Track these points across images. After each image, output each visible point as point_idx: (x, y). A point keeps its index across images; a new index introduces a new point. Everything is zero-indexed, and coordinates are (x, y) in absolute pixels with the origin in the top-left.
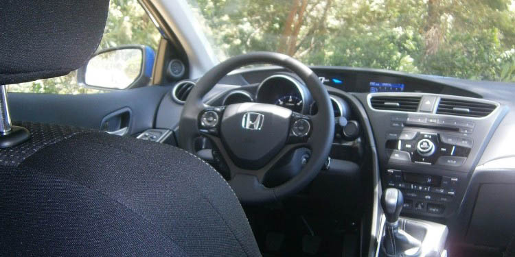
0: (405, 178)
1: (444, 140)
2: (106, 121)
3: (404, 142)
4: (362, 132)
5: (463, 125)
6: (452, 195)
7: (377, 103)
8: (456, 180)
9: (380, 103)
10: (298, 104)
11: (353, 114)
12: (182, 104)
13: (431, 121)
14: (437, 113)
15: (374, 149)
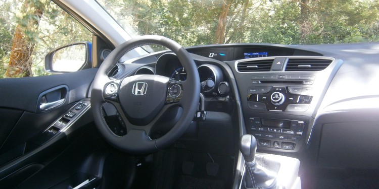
0: (263, 124)
1: (291, 91)
2: (43, 96)
3: (261, 95)
4: (231, 92)
5: (306, 78)
6: (300, 135)
7: (242, 67)
8: (302, 122)
9: (244, 66)
11: (225, 77)
13: (281, 77)
14: (285, 71)
15: (239, 102)
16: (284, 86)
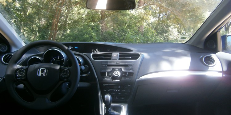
1: (123, 70)
3: (108, 73)
4: (90, 69)
5: (129, 64)
6: (129, 92)
8: (130, 86)
9: (96, 57)
10: (62, 60)
11: (86, 62)
12: (7, 65)
13: (117, 63)
14: (119, 60)
15: (96, 77)
16: (119, 68)
